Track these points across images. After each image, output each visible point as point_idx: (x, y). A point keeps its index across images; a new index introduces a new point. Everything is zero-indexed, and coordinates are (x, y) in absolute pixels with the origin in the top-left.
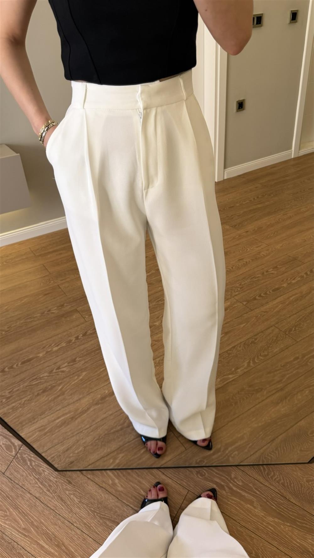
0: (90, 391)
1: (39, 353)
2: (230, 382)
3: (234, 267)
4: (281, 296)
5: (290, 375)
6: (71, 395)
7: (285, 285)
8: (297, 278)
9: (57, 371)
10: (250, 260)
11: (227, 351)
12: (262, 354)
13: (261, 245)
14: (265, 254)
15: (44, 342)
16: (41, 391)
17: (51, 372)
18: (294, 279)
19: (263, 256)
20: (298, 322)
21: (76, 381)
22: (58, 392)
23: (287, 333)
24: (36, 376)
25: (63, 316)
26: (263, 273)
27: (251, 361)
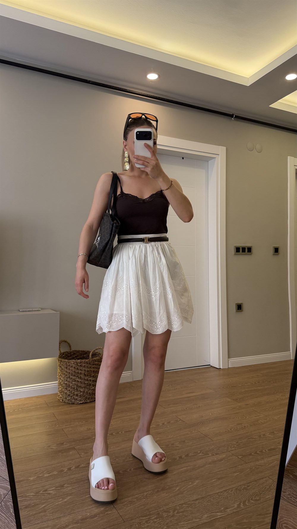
0: (72, 512)
1: (30, 477)
2: (218, 518)
3: (232, 429)
4: (277, 455)
6: (52, 513)
9: (44, 492)
10: (248, 425)
11: (217, 493)
12: (253, 498)
13: (260, 415)
14: (263, 422)
15: (37, 469)
16: (24, 507)
17: (37, 493)
19: (261, 423)
21: (60, 503)
22: (40, 509)
24: (23, 494)
25: (60, 451)
26: (260, 436)
27: (242, 504)
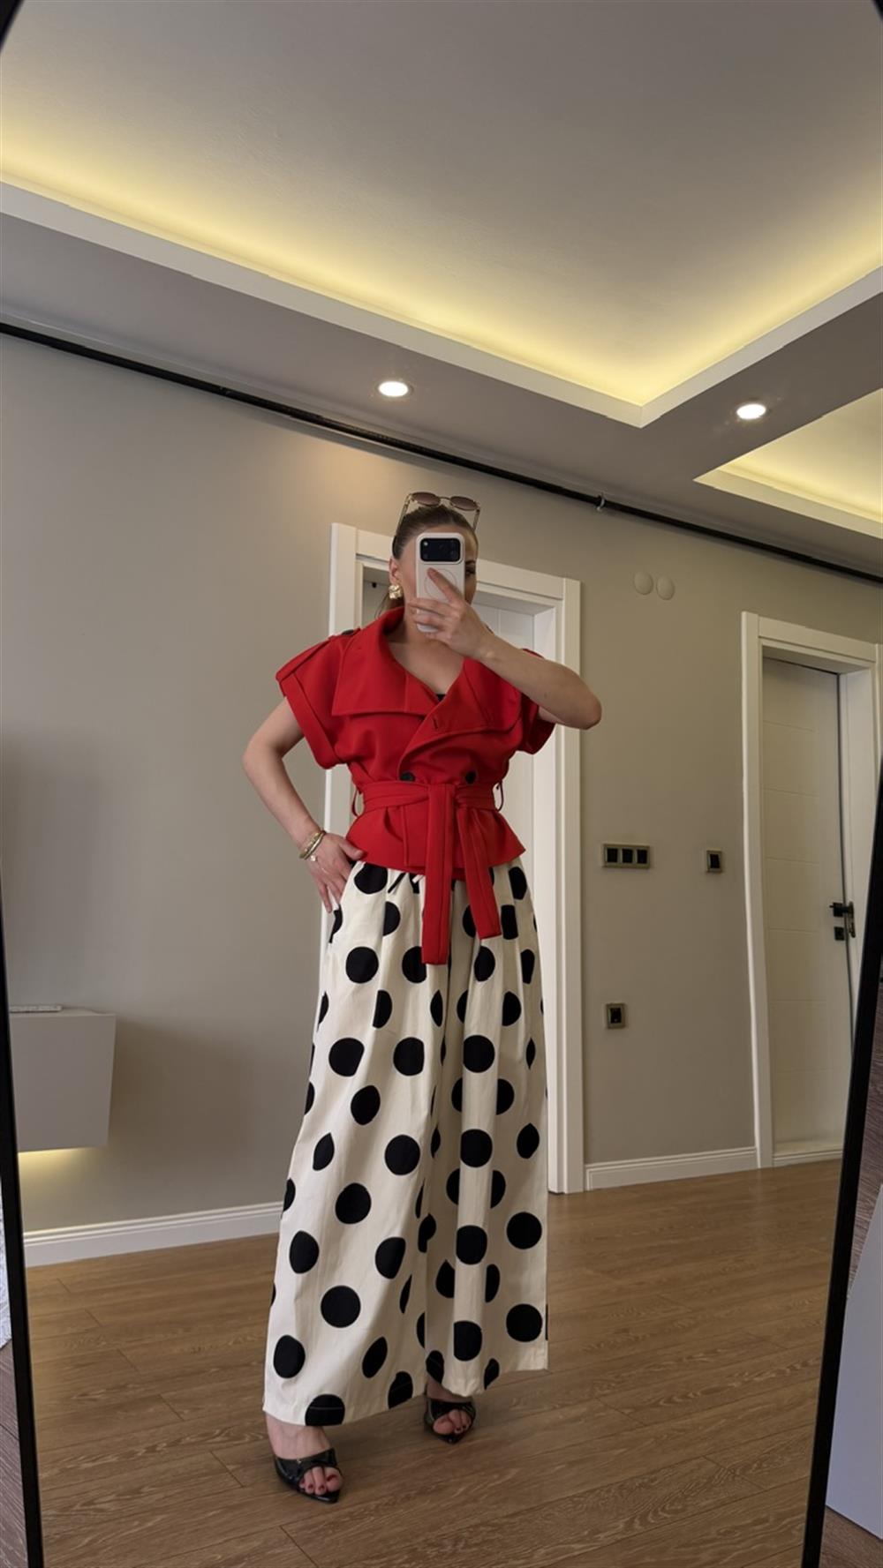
0: (172, 1554)
2: (575, 1557)
3: (602, 1345)
4: (727, 1403)
5: (741, 1552)
7: (735, 1384)
8: (767, 1373)
9: (86, 1508)
10: (645, 1334)
11: (571, 1498)
12: (667, 1508)
13: (677, 1309)
14: (686, 1325)
18: (759, 1375)
19: (680, 1327)
20: (768, 1453)
21: (131, 1532)
23: (738, 1473)
25: (120, 1406)
26: (680, 1360)
27: (636, 1520)
